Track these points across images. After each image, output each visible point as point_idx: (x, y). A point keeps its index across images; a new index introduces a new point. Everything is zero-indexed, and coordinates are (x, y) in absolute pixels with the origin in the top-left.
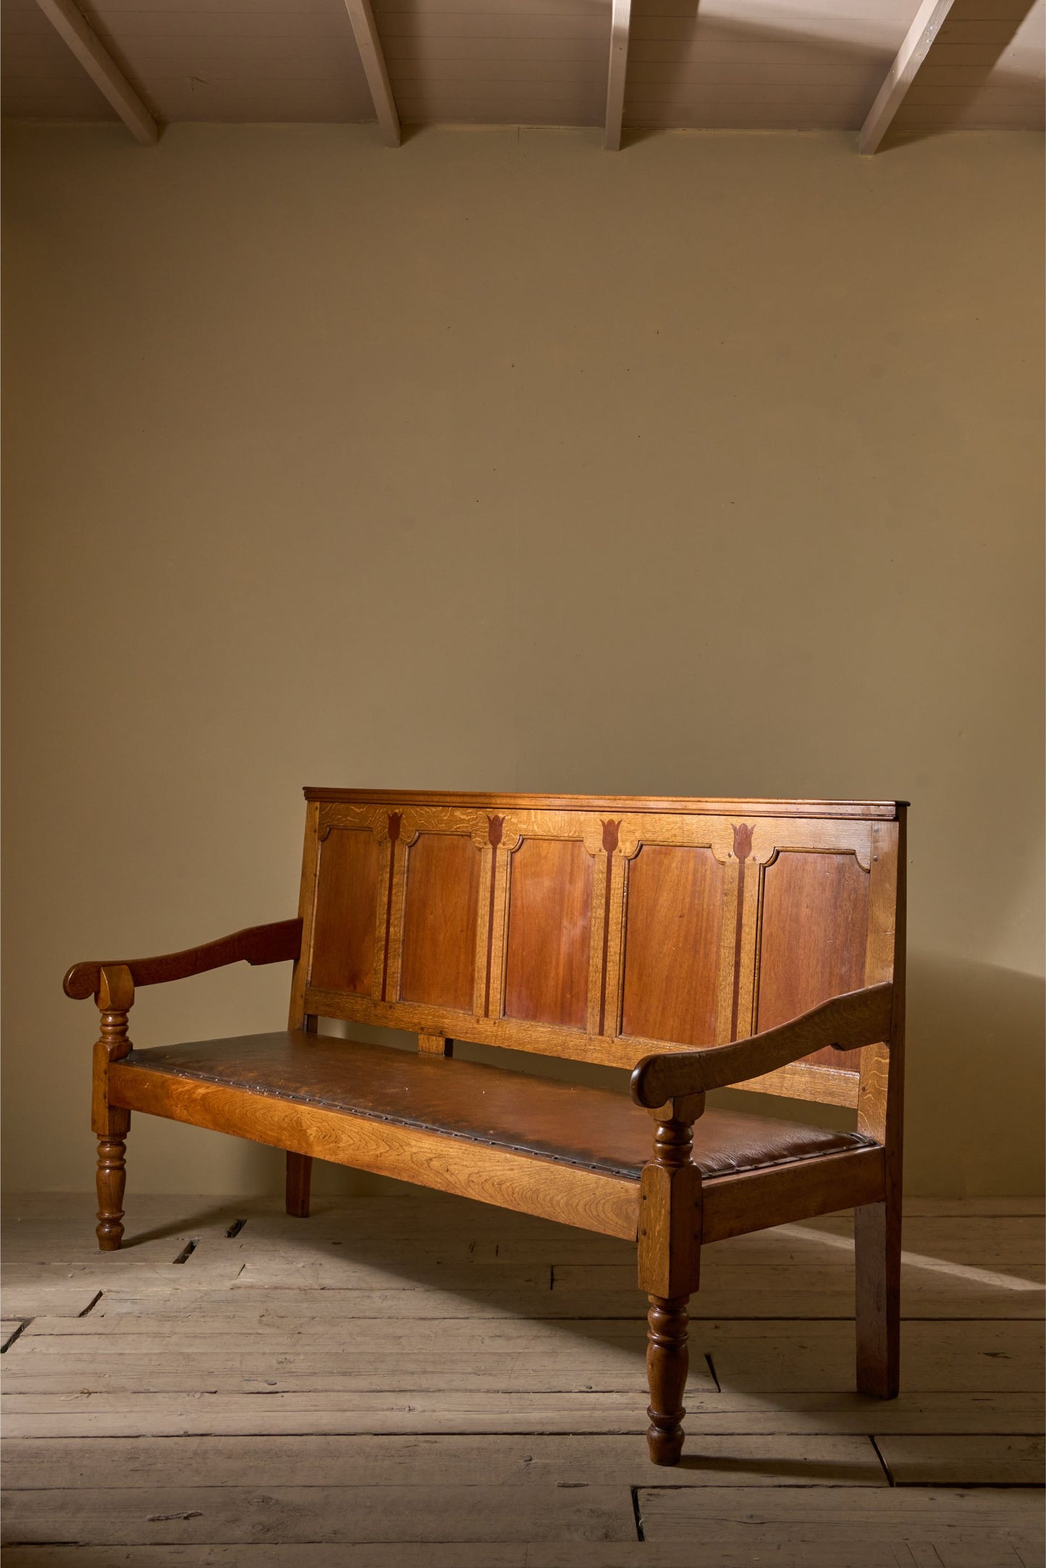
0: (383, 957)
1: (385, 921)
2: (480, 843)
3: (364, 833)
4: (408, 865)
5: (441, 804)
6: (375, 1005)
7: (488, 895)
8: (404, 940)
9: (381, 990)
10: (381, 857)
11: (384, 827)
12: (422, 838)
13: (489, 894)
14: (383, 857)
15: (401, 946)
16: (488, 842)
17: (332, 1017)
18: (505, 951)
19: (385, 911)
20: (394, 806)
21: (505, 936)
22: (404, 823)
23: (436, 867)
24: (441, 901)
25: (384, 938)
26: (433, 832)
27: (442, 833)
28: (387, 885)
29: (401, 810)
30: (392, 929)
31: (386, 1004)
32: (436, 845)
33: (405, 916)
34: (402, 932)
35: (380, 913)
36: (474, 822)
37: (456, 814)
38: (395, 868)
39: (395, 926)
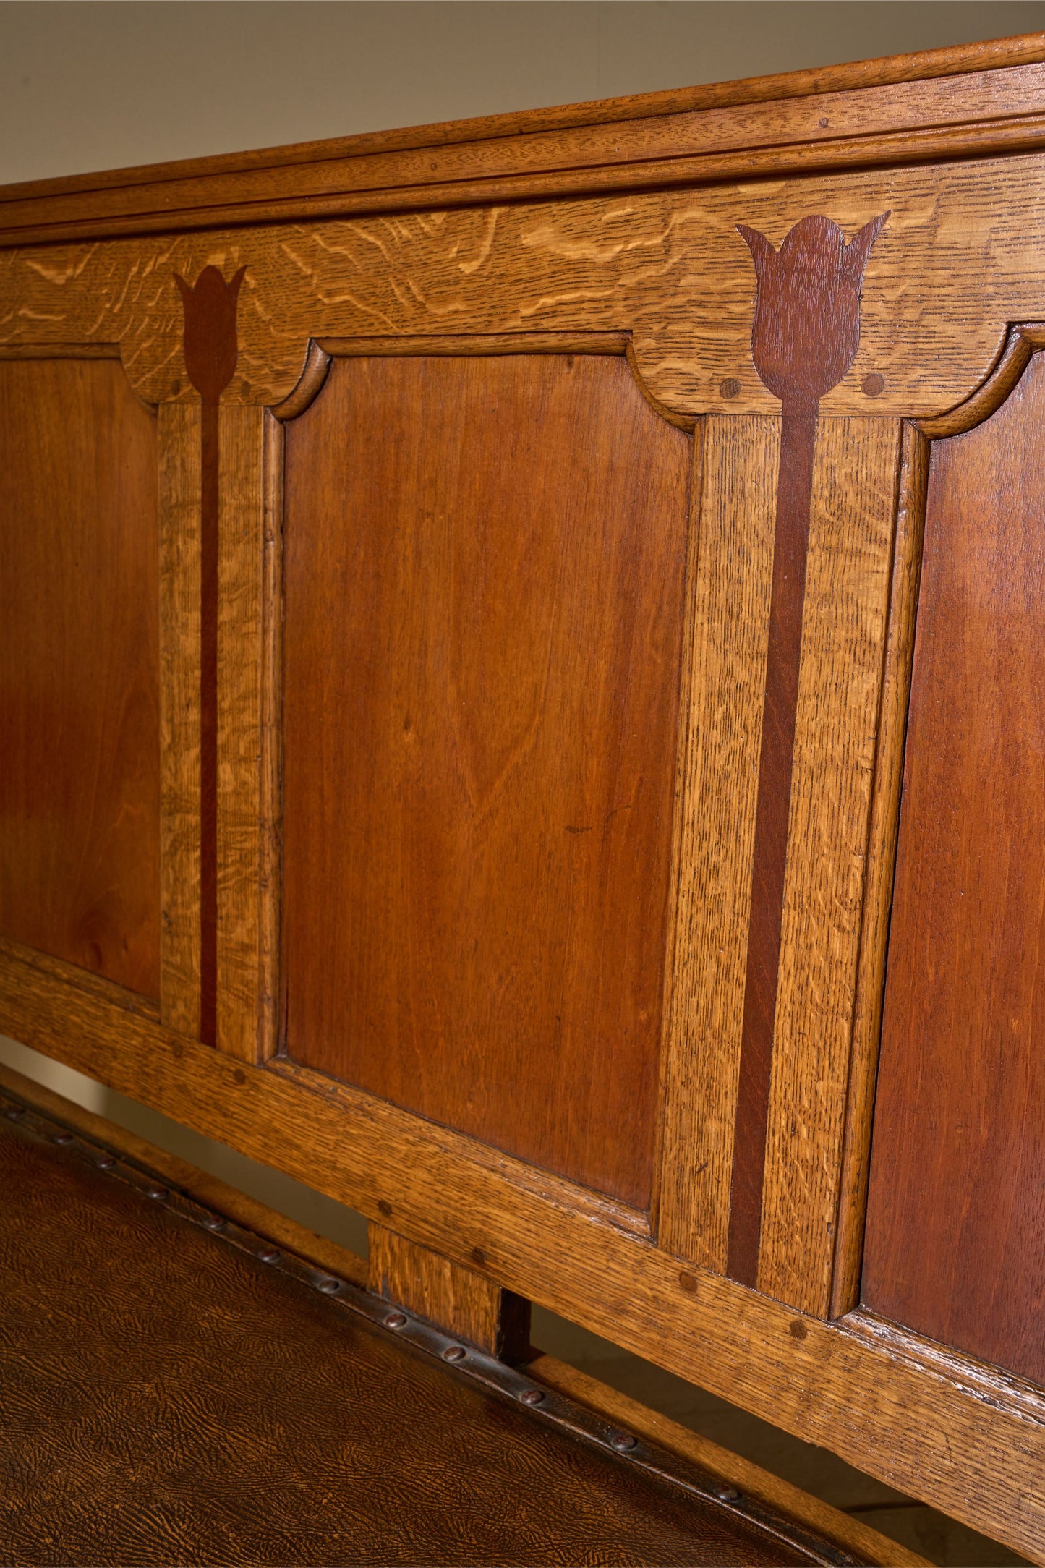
0: (194, 876)
1: (195, 736)
2: (692, 386)
3: (87, 367)
4: (283, 504)
5: (440, 194)
6: (179, 1052)
7: (751, 674)
8: (280, 821)
9: (197, 1000)
10: (162, 467)
11: (169, 337)
12: (341, 380)
13: (761, 669)
14: (171, 466)
15: (268, 845)
16: (752, 379)
17: (28, 1043)
18: (869, 987)
19: (194, 694)
20: (199, 240)
21: (874, 911)
22: (253, 313)
23: (422, 515)
24: (456, 677)
25: (197, 800)
26: (402, 345)
27: (449, 345)
28: (196, 586)
29: (235, 251)
30: (225, 773)
31: (219, 1059)
32: (417, 406)
33: (280, 723)
34: (268, 786)
35: (171, 696)
36: (649, 272)
37: (528, 240)
38: (226, 515)
39: (239, 761)
